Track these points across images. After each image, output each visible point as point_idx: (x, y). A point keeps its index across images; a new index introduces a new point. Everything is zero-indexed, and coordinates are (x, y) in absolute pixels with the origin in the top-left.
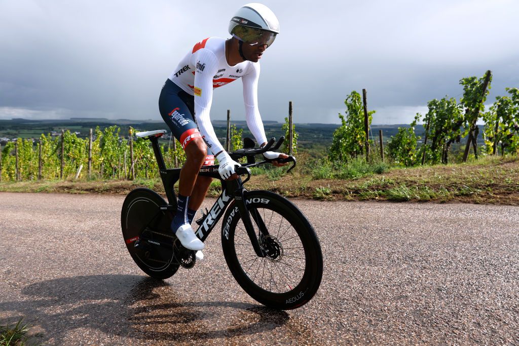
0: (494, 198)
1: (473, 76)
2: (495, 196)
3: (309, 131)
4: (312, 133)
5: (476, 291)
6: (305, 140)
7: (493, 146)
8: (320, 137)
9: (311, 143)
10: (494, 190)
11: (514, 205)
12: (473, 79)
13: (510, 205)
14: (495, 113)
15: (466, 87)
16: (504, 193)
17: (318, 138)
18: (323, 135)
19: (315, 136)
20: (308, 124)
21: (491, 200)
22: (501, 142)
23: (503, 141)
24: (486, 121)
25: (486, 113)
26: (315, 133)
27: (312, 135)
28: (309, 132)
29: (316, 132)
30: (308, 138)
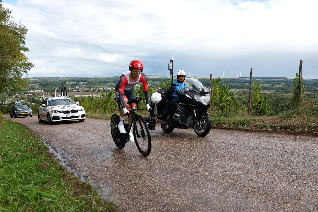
3: (313, 84)
4: (316, 86)
6: (309, 92)
9: (314, 94)
27: (315, 87)
28: (313, 85)
30: (312, 90)
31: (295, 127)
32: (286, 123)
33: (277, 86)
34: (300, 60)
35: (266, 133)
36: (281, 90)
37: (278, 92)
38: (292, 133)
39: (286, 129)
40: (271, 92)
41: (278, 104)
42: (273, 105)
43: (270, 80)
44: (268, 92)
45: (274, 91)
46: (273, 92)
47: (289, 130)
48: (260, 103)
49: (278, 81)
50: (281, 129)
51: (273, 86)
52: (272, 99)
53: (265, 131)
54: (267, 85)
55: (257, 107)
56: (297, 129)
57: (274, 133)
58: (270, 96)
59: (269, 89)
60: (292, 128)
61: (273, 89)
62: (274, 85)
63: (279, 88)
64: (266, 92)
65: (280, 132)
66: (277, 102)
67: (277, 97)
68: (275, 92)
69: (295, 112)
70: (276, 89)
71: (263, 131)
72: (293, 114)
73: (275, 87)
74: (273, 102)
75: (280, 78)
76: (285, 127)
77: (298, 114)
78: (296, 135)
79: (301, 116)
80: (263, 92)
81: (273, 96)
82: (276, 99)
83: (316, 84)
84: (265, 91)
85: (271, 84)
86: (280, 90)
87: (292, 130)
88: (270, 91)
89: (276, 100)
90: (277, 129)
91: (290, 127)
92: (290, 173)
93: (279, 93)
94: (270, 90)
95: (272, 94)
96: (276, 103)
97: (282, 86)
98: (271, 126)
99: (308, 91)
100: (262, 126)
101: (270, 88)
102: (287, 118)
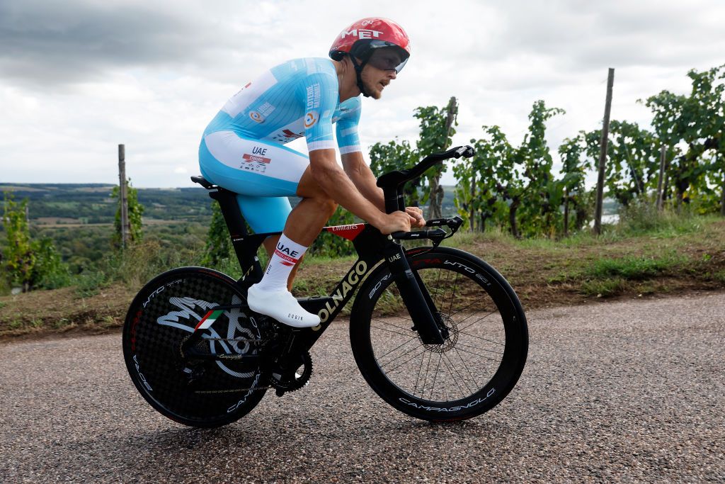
0: (462, 300)
1: (431, 105)
2: (463, 298)
3: (181, 201)
4: (187, 204)
5: (411, 467)
6: (173, 219)
7: (470, 218)
8: (201, 211)
9: (185, 224)
10: (462, 289)
11: (489, 311)
12: (432, 109)
13: (485, 311)
14: (470, 165)
15: (423, 122)
16: (477, 292)
17: (197, 214)
18: (207, 208)
19: (192, 211)
20: (178, 189)
21: (457, 306)
22: (480, 210)
23: (483, 210)
24: (458, 179)
25: (458, 165)
26: (190, 205)
27: (184, 208)
28: (180, 204)
29: (193, 203)
30: (179, 213)
31: (105, 314)
32: (84, 305)
33: (95, 206)
34: (120, 144)
35: (27, 338)
36: (106, 218)
37: (99, 222)
38: (98, 330)
39: (84, 322)
40: (79, 223)
41: (99, 253)
42: (85, 256)
43: (74, 191)
44: (70, 225)
45: (86, 220)
46: (84, 223)
47: (90, 323)
48: (28, 255)
49: (96, 194)
50: (69, 323)
51: (84, 205)
52: (84, 242)
53: (25, 333)
54: (66, 206)
55: (19, 268)
56: (110, 318)
57: (50, 337)
58: (77, 233)
59: (74, 216)
60: (99, 317)
61: (84, 215)
62: (87, 203)
63: (101, 212)
64: (65, 223)
65: (66, 331)
66: (98, 248)
67: (97, 236)
68: (89, 222)
69: (112, 272)
70: (91, 214)
71: (18, 335)
72: (106, 279)
73: (90, 211)
74: (87, 249)
75: (101, 185)
76: (80, 316)
77: (119, 278)
78: (107, 333)
79: (126, 282)
80: (58, 223)
81: (83, 233)
82: (94, 240)
83: (186, 201)
84: (63, 220)
85: (77, 201)
86: (103, 218)
87: (98, 322)
88: (76, 221)
89: (95, 243)
90: (59, 324)
91: (92, 314)
92: (58, 441)
93: (100, 225)
94: (76, 218)
95: (81, 227)
96: (94, 250)
97: (109, 207)
98: (43, 319)
99: (171, 217)
100: (20, 321)
101: (75, 213)
102: (89, 290)
